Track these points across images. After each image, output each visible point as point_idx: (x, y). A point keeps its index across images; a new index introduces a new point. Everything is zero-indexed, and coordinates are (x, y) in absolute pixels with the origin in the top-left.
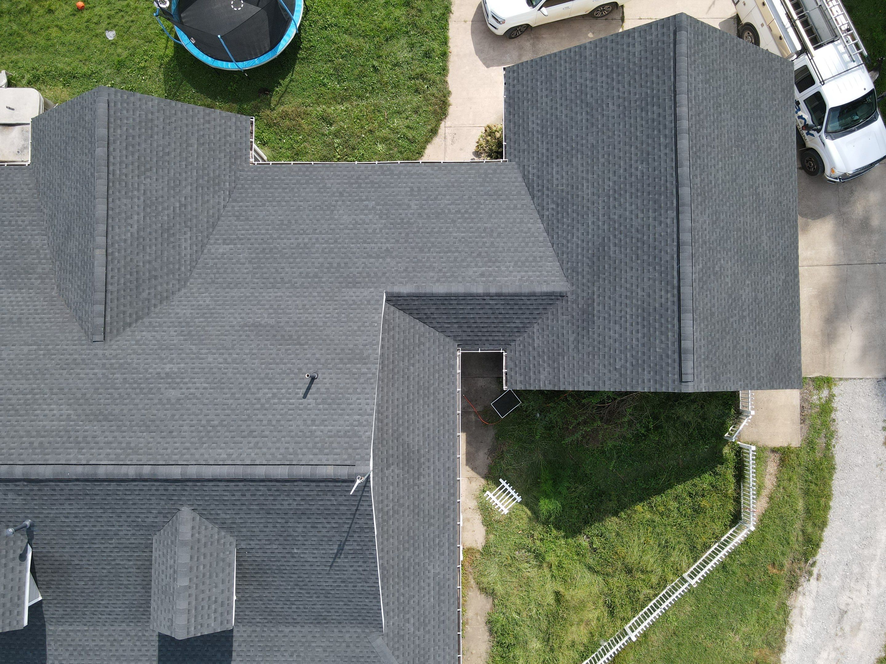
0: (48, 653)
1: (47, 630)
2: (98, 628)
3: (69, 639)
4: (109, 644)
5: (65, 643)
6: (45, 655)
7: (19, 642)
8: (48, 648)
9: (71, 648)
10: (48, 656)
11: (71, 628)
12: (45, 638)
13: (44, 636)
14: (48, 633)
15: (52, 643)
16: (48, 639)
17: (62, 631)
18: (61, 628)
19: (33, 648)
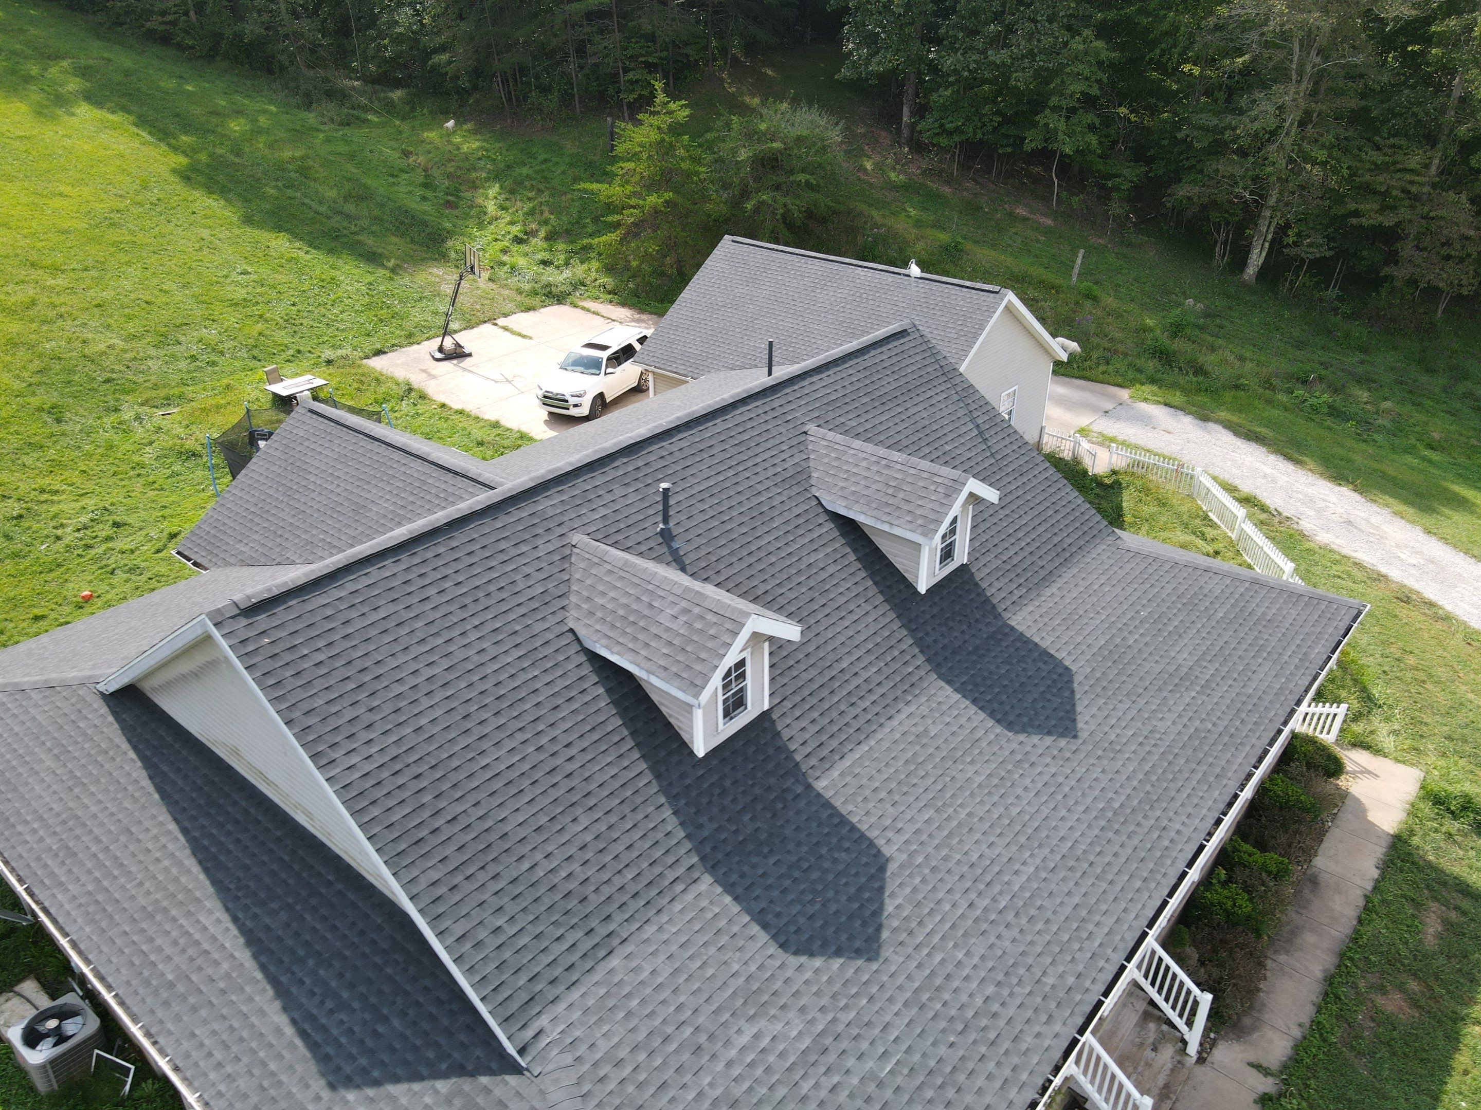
0: (863, 827)
1: (821, 791)
2: (879, 736)
3: (864, 781)
4: (917, 748)
5: (867, 792)
6: (863, 836)
7: (805, 849)
8: (854, 820)
9: (883, 795)
10: (868, 834)
11: (847, 763)
12: (833, 807)
13: (827, 804)
14: (828, 794)
15: (851, 807)
16: (838, 803)
17: (842, 774)
18: (835, 774)
19: (834, 840)
